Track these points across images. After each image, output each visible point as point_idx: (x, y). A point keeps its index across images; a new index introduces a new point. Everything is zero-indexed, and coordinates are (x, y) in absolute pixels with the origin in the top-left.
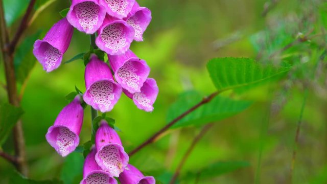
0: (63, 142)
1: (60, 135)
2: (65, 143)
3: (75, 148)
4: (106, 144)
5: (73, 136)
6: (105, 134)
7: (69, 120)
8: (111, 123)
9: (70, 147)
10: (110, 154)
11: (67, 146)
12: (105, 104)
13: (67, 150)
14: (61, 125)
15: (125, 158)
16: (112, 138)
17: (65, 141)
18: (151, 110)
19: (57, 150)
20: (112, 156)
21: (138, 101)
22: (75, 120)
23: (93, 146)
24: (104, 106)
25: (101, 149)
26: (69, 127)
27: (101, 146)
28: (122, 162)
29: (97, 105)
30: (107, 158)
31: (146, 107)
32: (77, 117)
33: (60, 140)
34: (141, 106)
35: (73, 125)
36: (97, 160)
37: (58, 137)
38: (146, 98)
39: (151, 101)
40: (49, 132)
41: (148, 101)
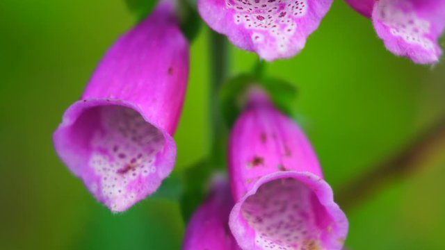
0: (111, 159)
1: (103, 133)
2: (121, 164)
3: (159, 183)
4: (269, 172)
5: (149, 138)
6: (263, 138)
7: (140, 83)
8: (284, 100)
9: (140, 180)
10: (278, 208)
11: (130, 176)
12: (275, 32)
13: (130, 188)
14: (112, 98)
15: (335, 227)
16: (288, 153)
17: (122, 156)
18: (434, 58)
19: (94, 188)
20: (284, 218)
21: (388, 24)
22: (163, 84)
23: (218, 177)
24: (273, 39)
25: (253, 190)
26: (140, 107)
27: (252, 179)
28: (324, 238)
29: (246, 34)
30: (267, 222)
31: (418, 48)
32: (170, 70)
33: (103, 151)
34: (399, 42)
35: (154, 100)
36: (237, 227)
37: (97, 142)
38: (413, 16)
39: (433, 28)
40: (67, 122)
41: (423, 24)
